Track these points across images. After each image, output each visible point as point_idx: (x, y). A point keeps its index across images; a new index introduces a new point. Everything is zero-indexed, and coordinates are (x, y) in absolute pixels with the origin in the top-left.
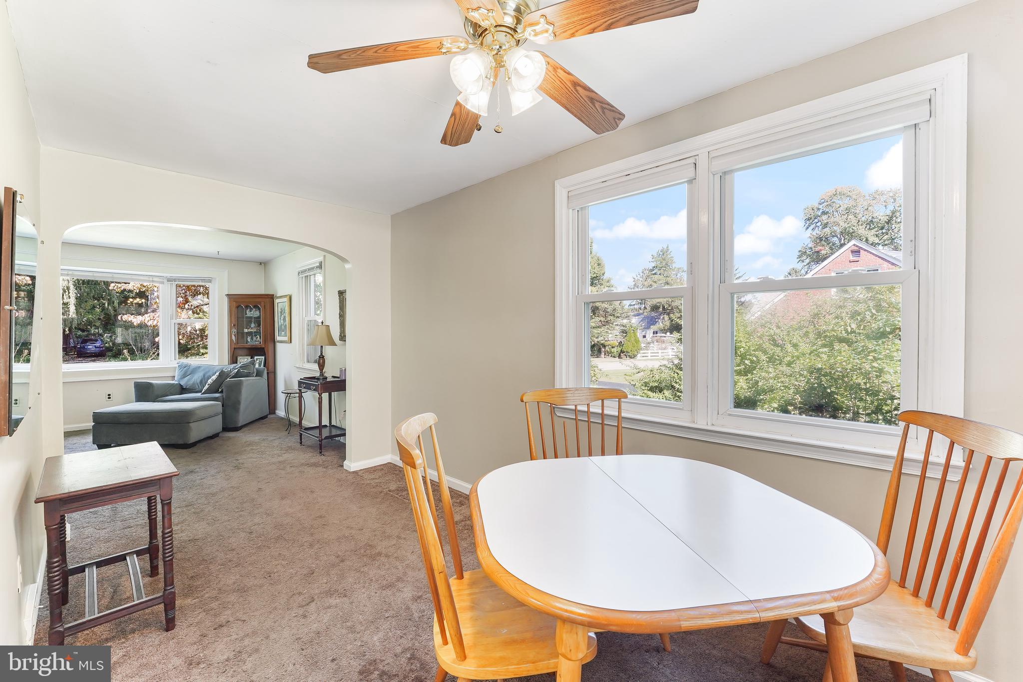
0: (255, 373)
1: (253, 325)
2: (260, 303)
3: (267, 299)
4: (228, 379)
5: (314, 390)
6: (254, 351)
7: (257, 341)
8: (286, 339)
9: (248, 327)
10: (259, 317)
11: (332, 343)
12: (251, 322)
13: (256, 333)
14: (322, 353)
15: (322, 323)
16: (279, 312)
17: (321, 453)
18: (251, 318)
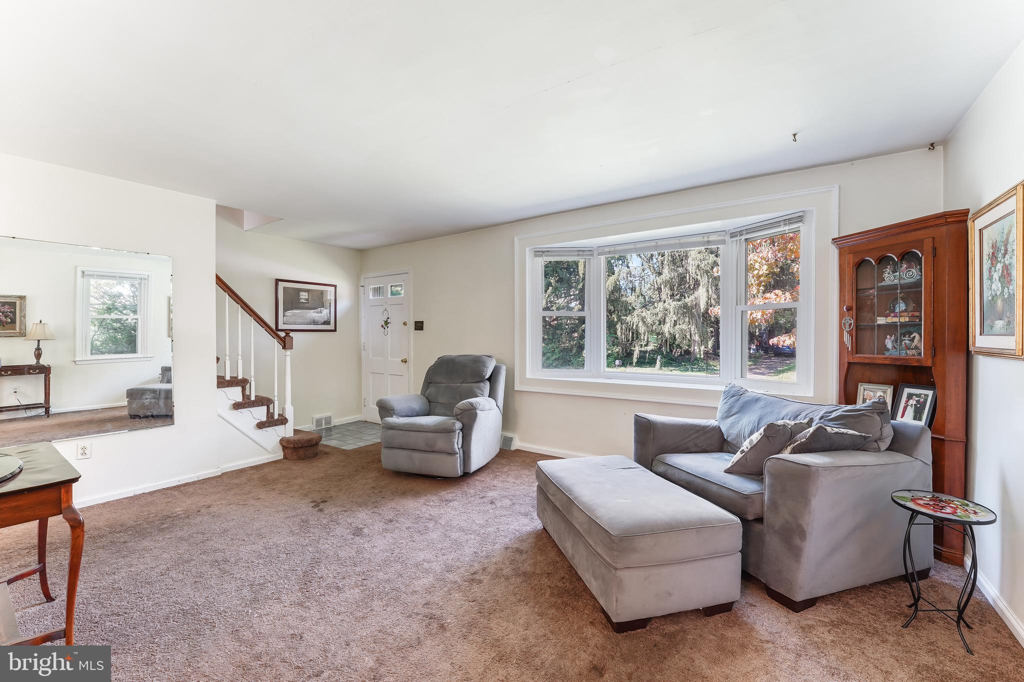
0: (888, 441)
1: (902, 306)
2: (919, 244)
4: (786, 455)
7: (912, 349)
9: (890, 310)
10: (918, 284)
12: (895, 301)
13: (908, 329)
18: (893, 287)
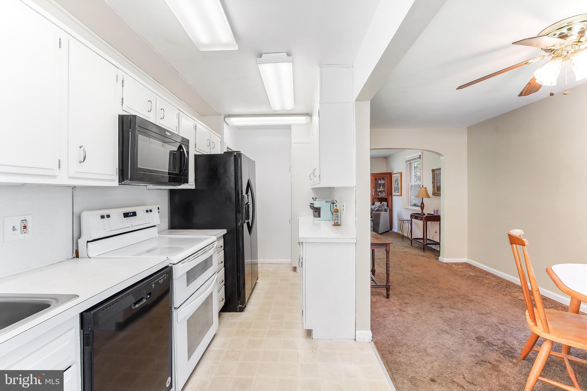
0: (384, 210)
2: (385, 177)
3: (389, 175)
4: (374, 212)
5: (420, 220)
6: (381, 200)
7: (383, 195)
8: (399, 194)
9: (379, 188)
10: (384, 184)
11: (428, 196)
12: (381, 186)
13: (383, 191)
14: (422, 202)
15: (423, 186)
16: (395, 181)
17: (424, 251)
18: (381, 184)
